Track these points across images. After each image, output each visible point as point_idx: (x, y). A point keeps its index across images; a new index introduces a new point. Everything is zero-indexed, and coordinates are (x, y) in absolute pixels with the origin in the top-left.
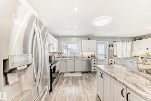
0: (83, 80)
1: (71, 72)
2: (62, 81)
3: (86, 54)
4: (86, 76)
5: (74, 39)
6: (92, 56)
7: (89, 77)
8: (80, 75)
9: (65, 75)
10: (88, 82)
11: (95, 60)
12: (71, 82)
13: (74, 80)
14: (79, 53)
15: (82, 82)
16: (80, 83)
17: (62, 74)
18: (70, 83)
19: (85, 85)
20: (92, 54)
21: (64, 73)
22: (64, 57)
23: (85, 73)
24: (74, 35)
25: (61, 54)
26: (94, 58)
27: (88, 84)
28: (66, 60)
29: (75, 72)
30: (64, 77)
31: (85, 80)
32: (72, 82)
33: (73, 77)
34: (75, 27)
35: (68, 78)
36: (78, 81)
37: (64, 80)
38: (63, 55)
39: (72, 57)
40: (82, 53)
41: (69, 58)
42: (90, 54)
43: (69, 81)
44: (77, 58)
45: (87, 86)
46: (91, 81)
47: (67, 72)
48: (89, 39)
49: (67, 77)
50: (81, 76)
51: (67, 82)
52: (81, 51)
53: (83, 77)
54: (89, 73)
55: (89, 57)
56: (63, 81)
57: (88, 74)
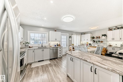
0: (53, 66)
1: (39, 61)
2: (30, 73)
3: (53, 44)
4: (54, 62)
5: (42, 29)
6: (58, 45)
7: (57, 62)
8: (48, 62)
9: (33, 66)
10: (57, 67)
11: (60, 48)
12: (41, 71)
13: (44, 69)
14: (47, 42)
15: (52, 68)
16: (51, 70)
17: (29, 66)
18: (41, 73)
19: (56, 71)
20: (57, 44)
21: (31, 64)
22: (31, 47)
23: (53, 60)
24: (43, 26)
25: (27, 44)
26: (59, 46)
27: (58, 69)
28: (34, 50)
29: (43, 60)
30: (33, 68)
31: (54, 66)
32: (43, 71)
33: (42, 66)
34: (45, 19)
35: (38, 68)
36: (48, 68)
37: (32, 71)
38: (30, 45)
39: (39, 47)
40: (50, 42)
41: (37, 48)
42: (56, 43)
43: (39, 71)
44: (45, 47)
45: (57, 71)
46: (59, 65)
47: (35, 62)
48: (56, 31)
49: (35, 67)
50: (50, 63)
51: (37, 73)
52: (49, 41)
53: (52, 64)
54: (56, 59)
55: (55, 46)
56: (32, 73)
57: (55, 61)
